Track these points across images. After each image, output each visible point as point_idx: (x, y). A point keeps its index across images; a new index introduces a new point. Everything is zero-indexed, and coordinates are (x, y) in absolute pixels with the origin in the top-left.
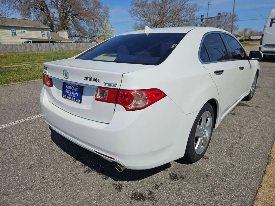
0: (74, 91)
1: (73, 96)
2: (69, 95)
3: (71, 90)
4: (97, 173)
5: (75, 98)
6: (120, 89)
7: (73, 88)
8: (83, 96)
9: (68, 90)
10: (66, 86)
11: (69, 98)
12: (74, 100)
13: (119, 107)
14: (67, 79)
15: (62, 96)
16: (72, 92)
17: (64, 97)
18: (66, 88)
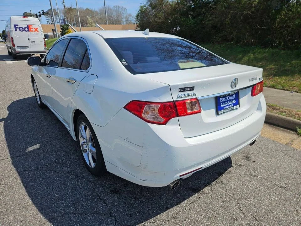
0: (231, 100)
1: (231, 106)
2: (225, 108)
3: (227, 101)
5: (232, 107)
7: (228, 97)
8: (240, 100)
9: (223, 102)
10: (221, 100)
11: (227, 110)
12: (232, 110)
15: (217, 114)
16: (228, 103)
17: (220, 113)
18: (221, 102)
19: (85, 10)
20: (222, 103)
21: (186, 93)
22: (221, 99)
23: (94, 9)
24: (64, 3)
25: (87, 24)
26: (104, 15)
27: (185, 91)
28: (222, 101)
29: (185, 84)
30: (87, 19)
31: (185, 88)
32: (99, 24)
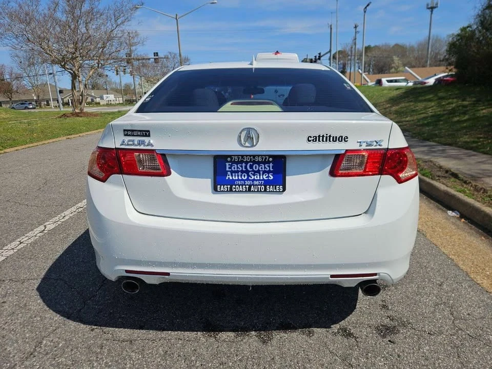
0: (258, 172)
1: (256, 183)
2: (238, 182)
4: (286, 333)
5: (261, 185)
6: (389, 148)
7: (251, 166)
8: (287, 178)
9: (232, 172)
10: (228, 166)
11: (242, 188)
12: (259, 191)
13: (388, 179)
14: (253, 146)
15: (215, 189)
16: (249, 176)
17: (222, 189)
18: (227, 169)
19: (393, 47)
20: (229, 173)
21: (136, 139)
22: (227, 164)
23: (408, 44)
24: (355, 39)
25: (390, 68)
26: (425, 52)
27: (133, 135)
28: (229, 168)
29: (132, 125)
30: (393, 60)
31: (133, 131)
32: (411, 67)
